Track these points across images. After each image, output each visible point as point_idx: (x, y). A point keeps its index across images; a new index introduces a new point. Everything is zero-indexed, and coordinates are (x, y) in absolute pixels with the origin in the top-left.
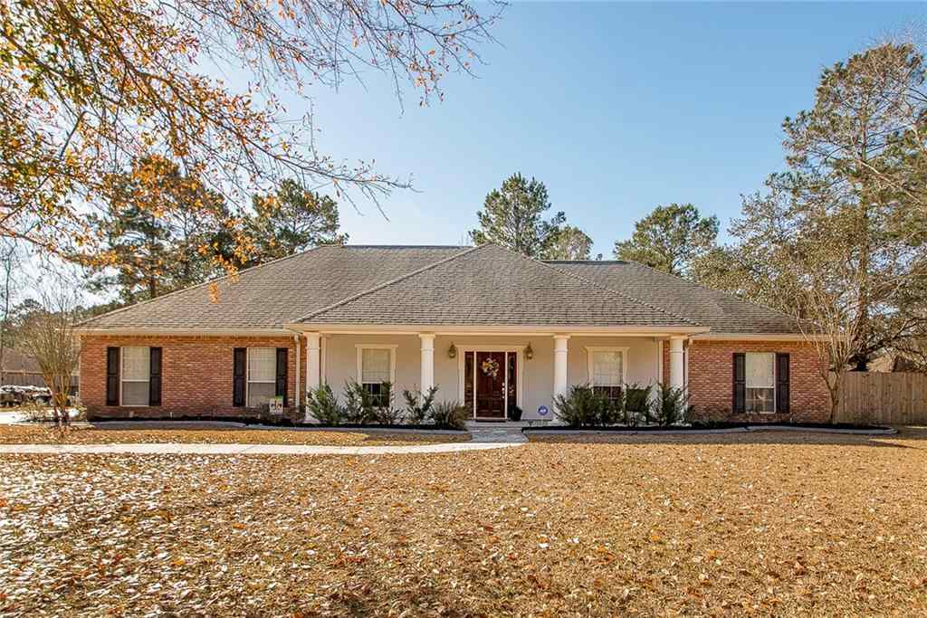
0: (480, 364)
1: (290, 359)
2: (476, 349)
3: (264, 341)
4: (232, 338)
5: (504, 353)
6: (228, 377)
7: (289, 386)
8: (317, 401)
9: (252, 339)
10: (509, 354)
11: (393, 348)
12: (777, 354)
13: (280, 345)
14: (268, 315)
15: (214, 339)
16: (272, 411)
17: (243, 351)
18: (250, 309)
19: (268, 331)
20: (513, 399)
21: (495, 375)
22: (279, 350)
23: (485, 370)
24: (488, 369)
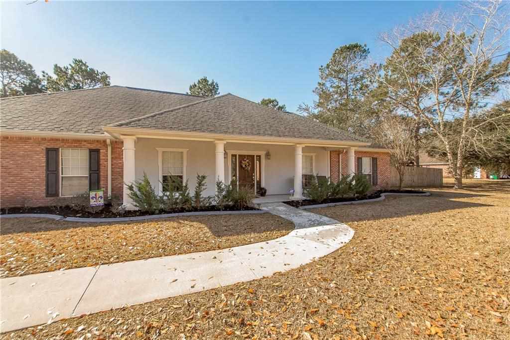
0: (240, 162)
1: (102, 157)
2: (238, 153)
3: (76, 143)
4: (44, 139)
5: (254, 156)
6: (42, 172)
7: (102, 178)
8: (138, 193)
9: (64, 141)
10: (257, 156)
11: (185, 151)
12: (373, 158)
13: (93, 147)
14: (79, 123)
15: (25, 140)
16: (93, 202)
17: (56, 150)
18: (61, 118)
19: (81, 135)
20: (259, 183)
21: (249, 168)
22: (91, 151)
23: (244, 166)
24: (246, 166)
